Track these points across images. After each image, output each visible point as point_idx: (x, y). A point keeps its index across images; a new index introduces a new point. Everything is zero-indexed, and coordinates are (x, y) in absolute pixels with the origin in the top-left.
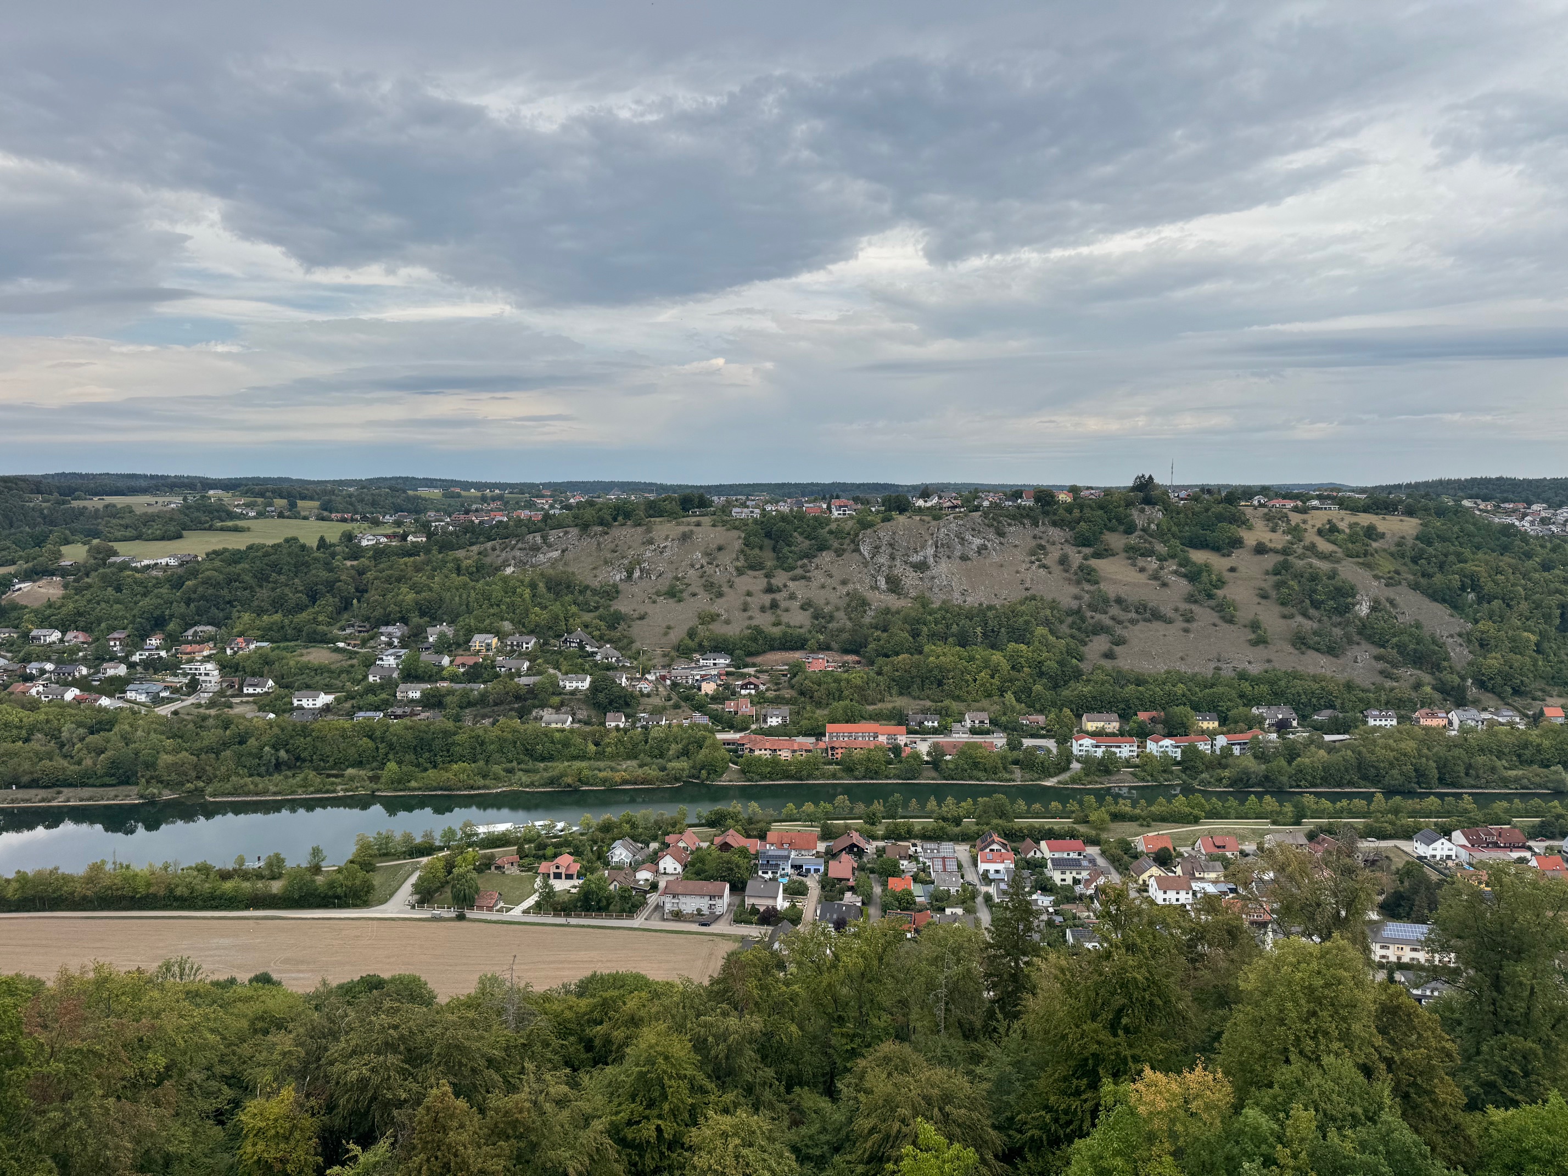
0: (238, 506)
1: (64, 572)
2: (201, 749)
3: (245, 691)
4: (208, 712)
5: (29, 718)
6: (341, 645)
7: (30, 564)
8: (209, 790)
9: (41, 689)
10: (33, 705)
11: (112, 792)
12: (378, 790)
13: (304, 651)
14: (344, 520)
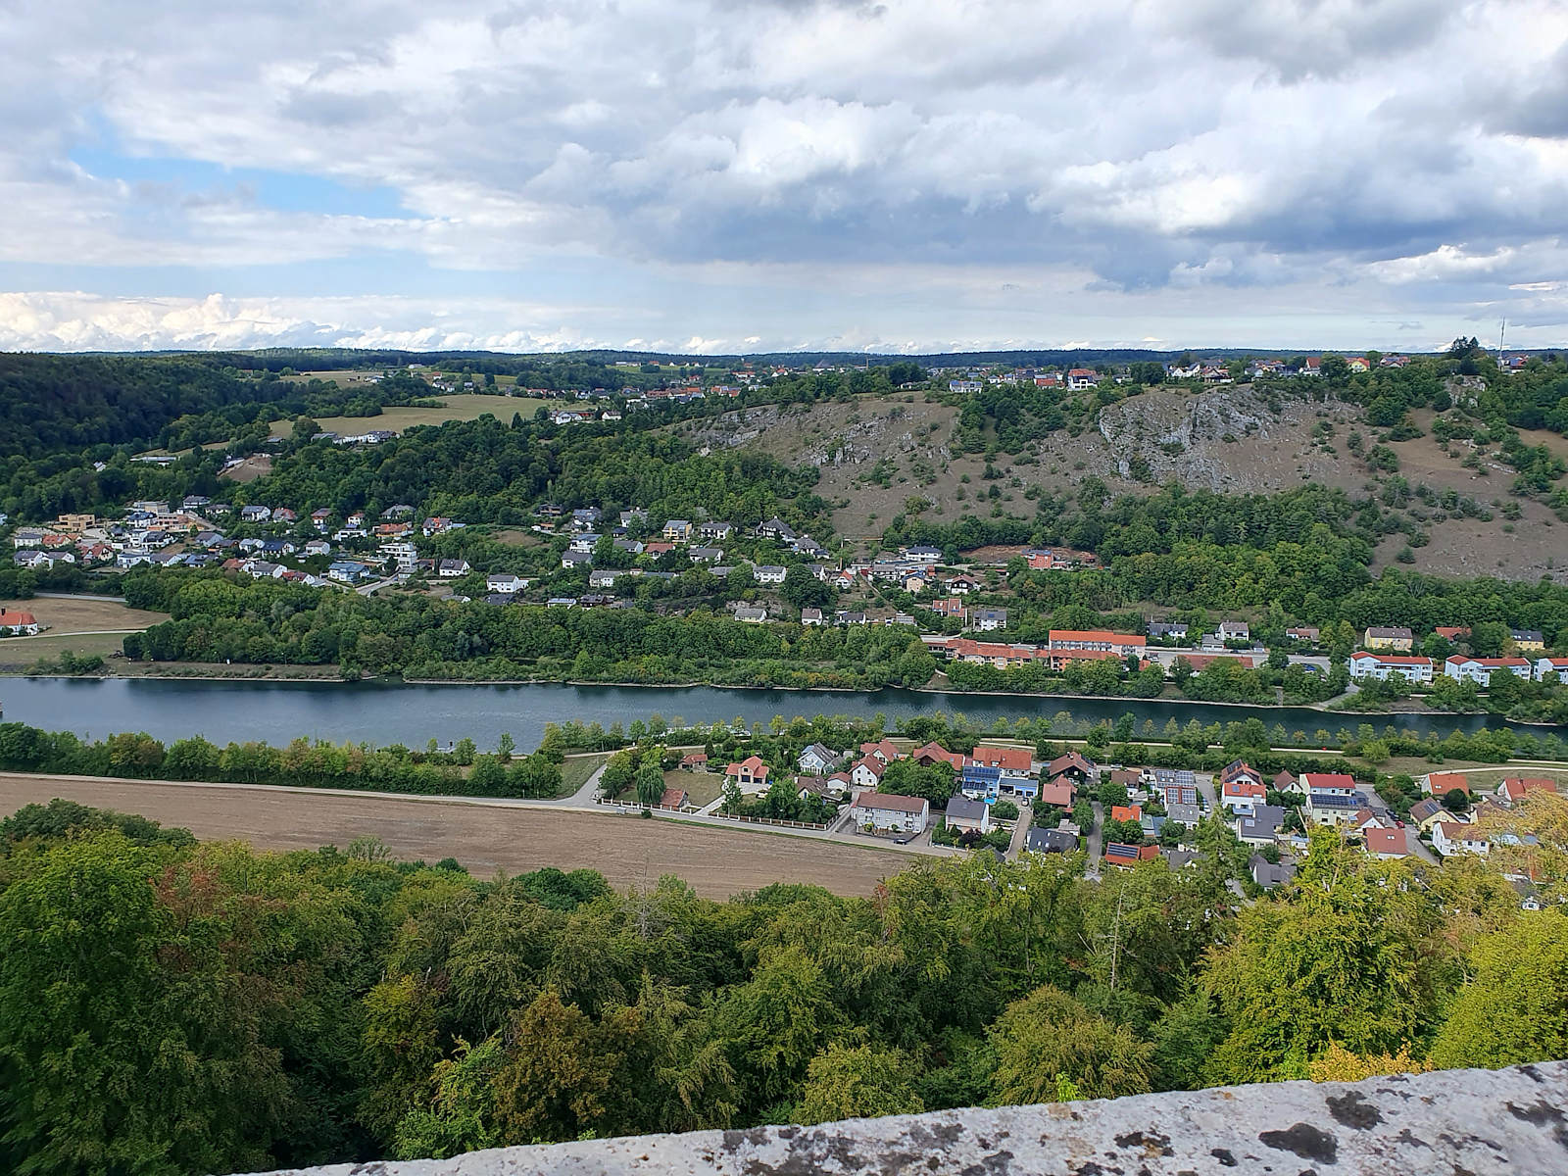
0: (435, 381)
1: (272, 449)
2: (398, 631)
3: (441, 574)
4: (405, 593)
5: (242, 594)
6: (536, 528)
7: (242, 441)
8: (406, 672)
9: (252, 565)
10: (246, 582)
11: (317, 670)
12: (569, 679)
13: (500, 534)
14: (540, 396)
